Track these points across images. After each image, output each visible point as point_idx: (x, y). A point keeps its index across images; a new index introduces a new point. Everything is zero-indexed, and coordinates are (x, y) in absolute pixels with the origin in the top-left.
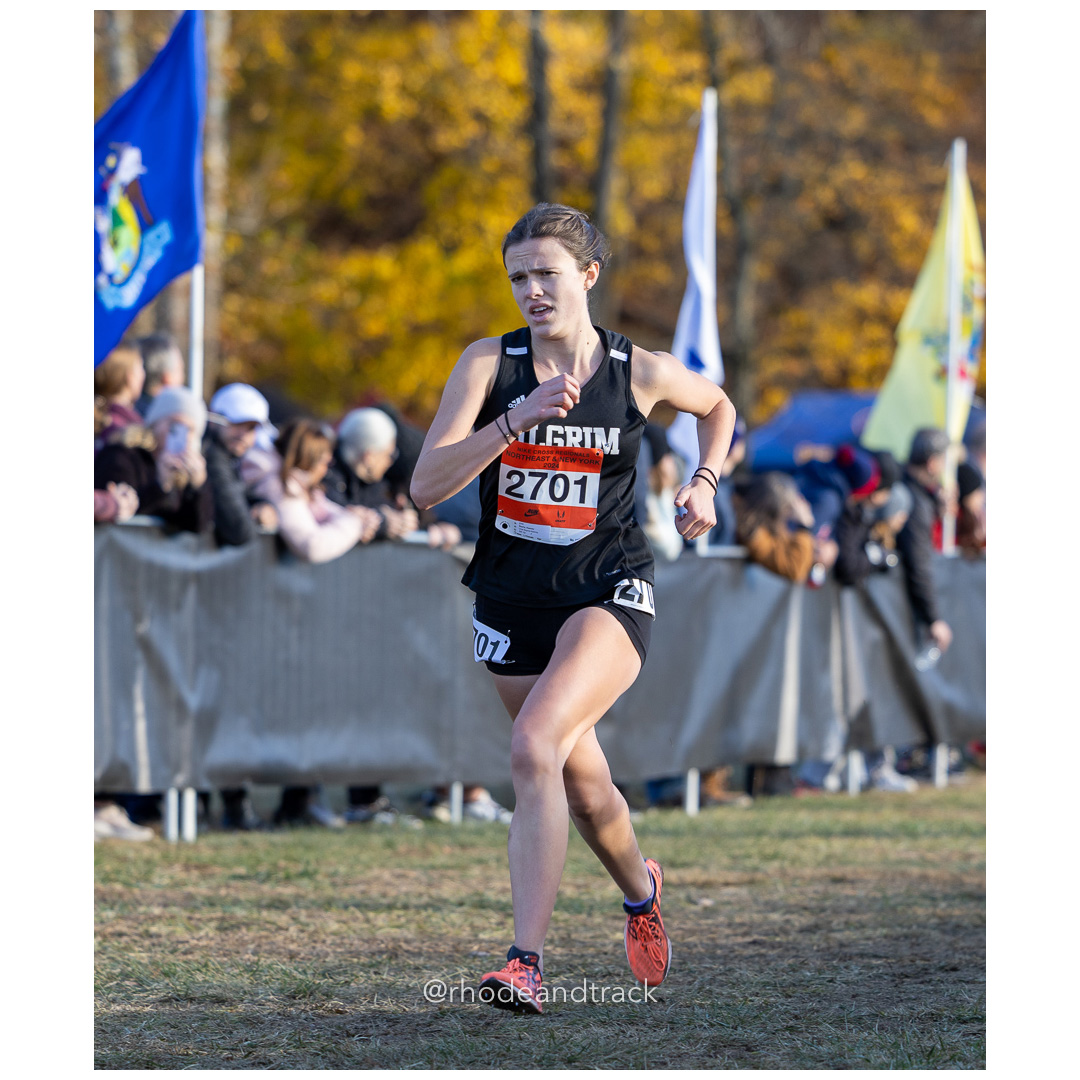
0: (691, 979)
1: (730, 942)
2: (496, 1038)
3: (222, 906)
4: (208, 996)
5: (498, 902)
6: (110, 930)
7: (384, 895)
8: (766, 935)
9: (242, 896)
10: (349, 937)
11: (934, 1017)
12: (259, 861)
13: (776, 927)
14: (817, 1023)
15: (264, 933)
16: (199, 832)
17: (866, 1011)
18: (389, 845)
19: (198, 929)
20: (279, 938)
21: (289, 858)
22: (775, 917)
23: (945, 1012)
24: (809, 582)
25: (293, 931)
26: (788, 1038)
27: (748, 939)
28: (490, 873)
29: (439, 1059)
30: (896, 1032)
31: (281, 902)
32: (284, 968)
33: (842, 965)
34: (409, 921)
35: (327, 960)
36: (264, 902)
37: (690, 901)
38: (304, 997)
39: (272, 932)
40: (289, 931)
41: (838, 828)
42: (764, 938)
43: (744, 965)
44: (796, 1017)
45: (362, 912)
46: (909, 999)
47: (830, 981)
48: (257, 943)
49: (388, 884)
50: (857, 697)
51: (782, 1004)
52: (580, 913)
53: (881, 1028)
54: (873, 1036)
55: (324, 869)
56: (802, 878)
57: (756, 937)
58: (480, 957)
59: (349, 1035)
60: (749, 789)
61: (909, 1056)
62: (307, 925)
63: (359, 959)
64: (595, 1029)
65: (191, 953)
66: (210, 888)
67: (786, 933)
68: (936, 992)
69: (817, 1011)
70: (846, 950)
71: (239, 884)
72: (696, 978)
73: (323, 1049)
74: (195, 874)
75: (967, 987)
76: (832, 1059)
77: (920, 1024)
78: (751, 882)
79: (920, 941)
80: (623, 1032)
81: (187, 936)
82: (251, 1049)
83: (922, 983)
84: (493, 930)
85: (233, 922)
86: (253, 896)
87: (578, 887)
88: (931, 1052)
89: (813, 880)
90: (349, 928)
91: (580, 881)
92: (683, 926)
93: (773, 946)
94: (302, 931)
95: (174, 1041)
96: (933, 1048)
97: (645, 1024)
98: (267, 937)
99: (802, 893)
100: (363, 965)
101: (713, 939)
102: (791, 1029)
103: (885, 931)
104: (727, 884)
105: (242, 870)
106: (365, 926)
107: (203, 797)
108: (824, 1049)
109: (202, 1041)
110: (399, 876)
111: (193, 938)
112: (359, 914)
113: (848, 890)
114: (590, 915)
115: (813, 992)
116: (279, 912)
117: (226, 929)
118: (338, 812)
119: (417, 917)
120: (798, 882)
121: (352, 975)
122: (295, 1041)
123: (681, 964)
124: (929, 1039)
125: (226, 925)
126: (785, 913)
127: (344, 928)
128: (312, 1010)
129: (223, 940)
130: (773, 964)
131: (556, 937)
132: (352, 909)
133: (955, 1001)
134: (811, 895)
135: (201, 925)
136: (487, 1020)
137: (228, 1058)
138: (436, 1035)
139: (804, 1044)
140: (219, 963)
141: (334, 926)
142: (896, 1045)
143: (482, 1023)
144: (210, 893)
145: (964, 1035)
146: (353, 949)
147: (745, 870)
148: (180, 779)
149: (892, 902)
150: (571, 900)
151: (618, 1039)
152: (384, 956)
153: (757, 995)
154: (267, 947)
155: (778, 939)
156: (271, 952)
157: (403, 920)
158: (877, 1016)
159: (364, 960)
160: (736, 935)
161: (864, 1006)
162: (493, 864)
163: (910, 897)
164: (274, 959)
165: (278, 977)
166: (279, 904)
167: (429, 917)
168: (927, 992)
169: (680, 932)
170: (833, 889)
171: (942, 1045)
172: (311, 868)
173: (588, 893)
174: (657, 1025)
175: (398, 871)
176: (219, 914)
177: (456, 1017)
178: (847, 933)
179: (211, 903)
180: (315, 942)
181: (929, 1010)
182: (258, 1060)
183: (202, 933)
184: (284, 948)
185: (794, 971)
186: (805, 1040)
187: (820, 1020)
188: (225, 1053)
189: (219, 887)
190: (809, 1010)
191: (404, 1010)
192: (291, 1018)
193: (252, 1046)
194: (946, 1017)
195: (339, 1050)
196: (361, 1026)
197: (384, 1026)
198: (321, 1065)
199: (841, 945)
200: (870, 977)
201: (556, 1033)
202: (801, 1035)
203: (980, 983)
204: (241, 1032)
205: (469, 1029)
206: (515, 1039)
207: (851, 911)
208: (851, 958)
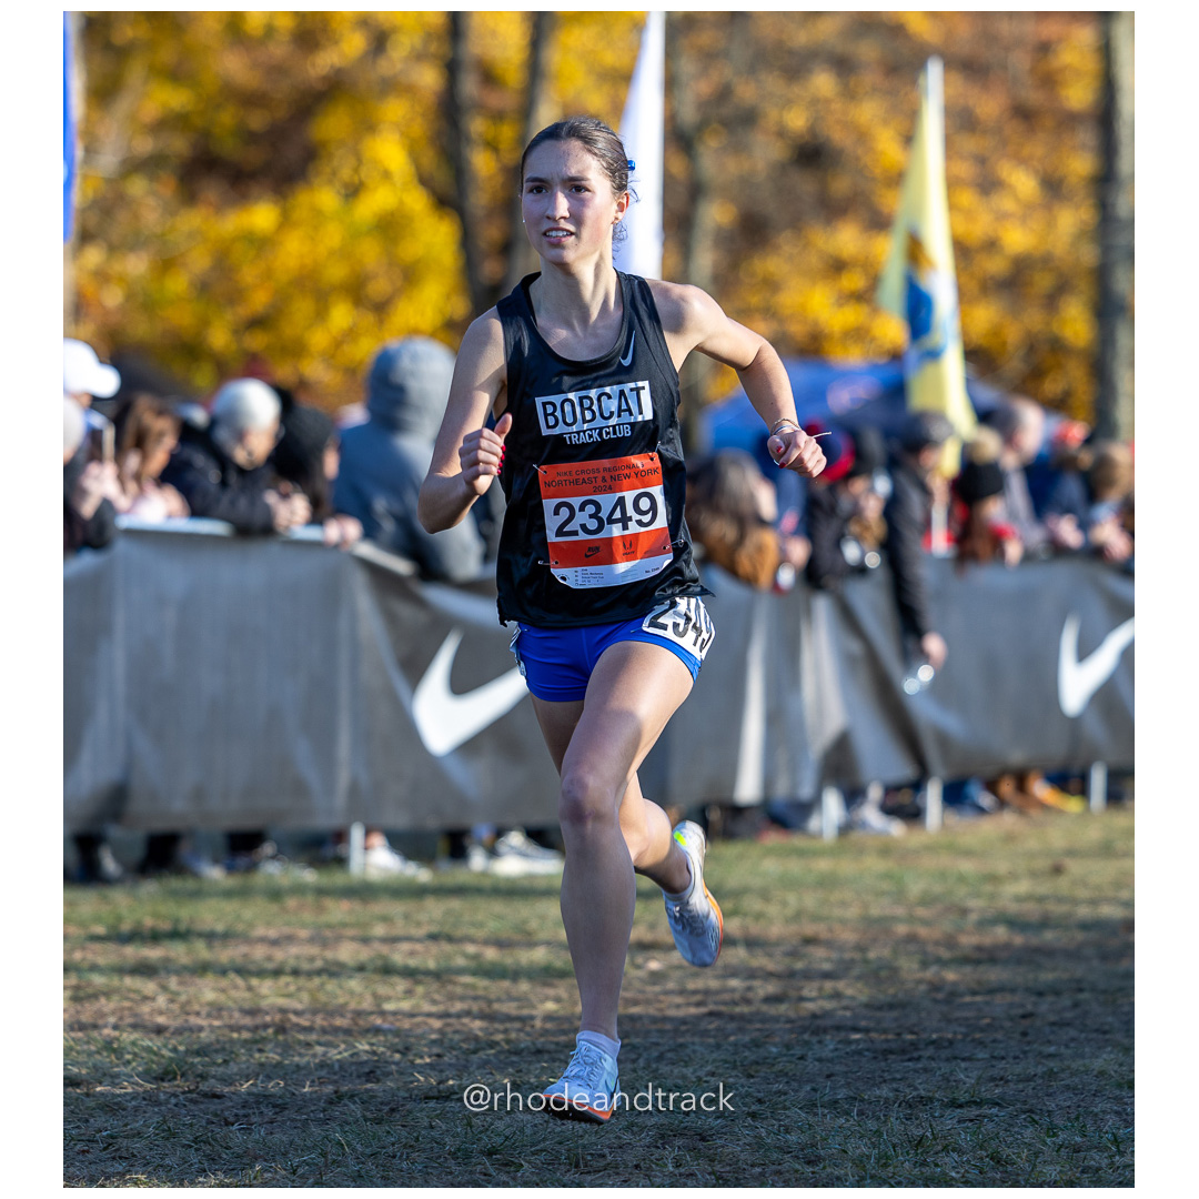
0: (634, 1056)
1: (681, 1013)
2: (403, 1126)
3: (77, 972)
5: (406, 967)
7: (270, 959)
8: (725, 1004)
9: (101, 961)
10: (227, 1008)
11: (924, 1101)
12: (120, 918)
13: (736, 996)
14: (785, 1108)
15: (126, 1004)
17: (842, 1093)
20: (145, 1009)
21: (156, 916)
22: (734, 983)
23: (937, 1095)
24: (775, 586)
25: (161, 1001)
26: (750, 1125)
27: (703, 1010)
28: (396, 932)
30: (878, 1118)
31: (147, 966)
32: (150, 1044)
33: (814, 1039)
34: (299, 990)
35: (202, 1035)
36: (127, 967)
37: (634, 964)
38: (174, 1078)
39: (136, 1003)
40: (157, 1001)
41: (810, 878)
42: (723, 1008)
43: (697, 1040)
44: (760, 1101)
45: (243, 978)
46: (894, 1079)
47: (800, 1059)
48: (118, 1015)
49: (275, 945)
51: (743, 1086)
52: (503, 979)
53: (860, 1113)
54: (851, 1123)
55: (198, 928)
56: (768, 939)
57: (712, 1007)
58: (384, 1031)
59: (228, 1124)
61: (894, 1146)
62: (178, 994)
63: (240, 1034)
64: (520, 1116)
67: (748, 1001)
68: (925, 1070)
69: (785, 1094)
70: (819, 1022)
71: (97, 946)
73: (196, 1140)
75: (963, 1065)
76: (802, 1150)
77: (907, 1108)
79: (908, 1010)
82: (111, 1141)
83: (909, 1060)
84: (400, 999)
85: (90, 991)
86: (113, 960)
87: (501, 948)
88: (920, 1141)
89: (781, 940)
90: (229, 998)
93: (732, 1018)
94: (173, 1001)
96: (922, 1137)
98: (130, 1009)
99: (767, 955)
100: (245, 1041)
101: (661, 1010)
102: (753, 1115)
105: (100, 930)
106: (247, 995)
108: (793, 1138)
110: (288, 936)
112: (239, 981)
113: (822, 953)
114: (514, 982)
115: (780, 1071)
116: (144, 979)
117: (81, 999)
118: (216, 861)
119: (309, 985)
121: (232, 1053)
122: (164, 1131)
124: (917, 1127)
125: (81, 994)
126: (746, 979)
127: (223, 997)
128: (183, 1093)
129: (78, 1012)
130: (732, 1038)
131: (475, 1008)
132: (232, 975)
133: (949, 1081)
134: (778, 957)
136: (393, 1105)
137: (84, 1151)
138: (332, 1123)
139: (768, 1133)
141: (209, 995)
142: (878, 1133)
143: (386, 1108)
145: (959, 1122)
146: (232, 1022)
149: (874, 966)
150: (493, 964)
152: (270, 1031)
154: (130, 1021)
155: (738, 1010)
156: (135, 1027)
157: (292, 988)
158: (856, 1099)
159: (245, 1035)
160: (688, 1005)
161: (841, 1087)
162: (400, 922)
164: (139, 1034)
165: (144, 1055)
166: (145, 970)
167: (323, 984)
168: (916, 1071)
170: (803, 951)
171: (933, 1134)
172: (183, 928)
173: (512, 955)
175: (287, 930)
176: (73, 981)
177: (355, 1102)
178: (820, 1002)
180: (187, 1013)
181: (918, 1092)
182: (118, 1154)
184: (151, 1022)
185: (757, 1046)
186: (770, 1128)
187: (788, 1104)
188: (80, 1146)
189: (73, 950)
190: (775, 1093)
191: (294, 1094)
192: (158, 1103)
193: (112, 1137)
194: (938, 1100)
195: (215, 1140)
196: (241, 1112)
197: (269, 1113)
198: (194, 1158)
199: (814, 1016)
200: (847, 1053)
201: (474, 1120)
202: (765, 1122)
203: (978, 1060)
204: (100, 1121)
205: (371, 1116)
206: (425, 1128)
207: (827, 976)
208: (825, 1032)
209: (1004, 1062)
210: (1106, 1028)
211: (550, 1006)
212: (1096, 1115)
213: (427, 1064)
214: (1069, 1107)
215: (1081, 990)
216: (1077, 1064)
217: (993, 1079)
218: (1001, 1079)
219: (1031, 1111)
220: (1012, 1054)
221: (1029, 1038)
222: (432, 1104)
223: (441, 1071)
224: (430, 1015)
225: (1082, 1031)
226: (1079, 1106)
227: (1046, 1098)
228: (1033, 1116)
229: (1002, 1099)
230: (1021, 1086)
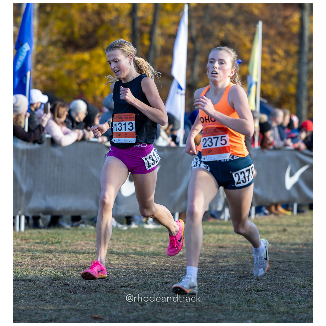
0: (175, 277)
2: (116, 294)
3: (32, 252)
4: (28, 279)
5: (117, 252)
7: (82, 249)
9: (38, 249)
10: (71, 262)
11: (250, 290)
12: (44, 238)
13: (202, 261)
14: (214, 291)
15: (45, 260)
16: (25, 229)
17: (229, 287)
18: (84, 234)
19: (25, 259)
20: (50, 262)
21: (52, 237)
23: (253, 288)
25: (54, 260)
26: (205, 295)
28: (114, 243)
29: (98, 300)
30: (238, 294)
31: (50, 251)
32: (51, 271)
33: (222, 273)
34: (89, 257)
35: (64, 269)
36: (45, 251)
38: (57, 280)
39: (47, 260)
40: (53, 260)
41: (222, 231)
44: (207, 289)
45: (75, 254)
46: (242, 284)
47: (218, 278)
48: (43, 263)
49: (83, 246)
51: (203, 285)
52: (142, 256)
53: (234, 293)
54: (231, 295)
55: (63, 241)
56: (210, 246)
58: (111, 269)
59: (71, 292)
61: (242, 302)
62: (58, 258)
63: (74, 269)
64: (146, 292)
65: (22, 266)
66: (28, 246)
67: (205, 263)
68: (250, 282)
69: (214, 287)
71: (38, 245)
72: (177, 276)
73: (62, 296)
74: (24, 241)
75: (260, 281)
76: (218, 302)
77: (245, 292)
79: (246, 266)
80: (155, 293)
81: (21, 261)
83: (246, 279)
84: (115, 261)
85: (35, 257)
86: (42, 249)
87: (141, 248)
88: (249, 300)
89: (213, 247)
90: (71, 259)
91: (142, 246)
92: (173, 260)
94: (57, 260)
95: (17, 293)
96: (249, 299)
97: (161, 290)
98: (46, 262)
99: (210, 251)
100: (75, 271)
101: (182, 265)
102: (206, 292)
103: (235, 263)
105: (38, 241)
106: (76, 259)
107: (27, 218)
108: (216, 299)
109: (26, 293)
110: (86, 244)
111: (23, 261)
112: (74, 255)
113: (224, 250)
114: (145, 256)
115: (213, 281)
116: (50, 254)
117: (33, 259)
118: (68, 224)
119: (92, 256)
120: (209, 247)
121: (72, 274)
122: (54, 294)
123: (172, 272)
124: (248, 296)
125: (33, 257)
126: (204, 257)
127: (70, 259)
128: (59, 284)
129: (32, 262)
130: (201, 272)
131: (134, 263)
132: (72, 253)
133: (256, 285)
134: (213, 252)
135: (26, 257)
136: (113, 288)
137: (33, 299)
138: (97, 292)
139: (210, 297)
140: (31, 269)
141: (67, 259)
142: (238, 298)
143: (111, 289)
144: (29, 248)
145: (259, 295)
146: (72, 265)
148: (20, 212)
149: (237, 254)
150: (139, 251)
152: (82, 268)
156: (47, 266)
157: (88, 257)
158: (232, 289)
159: (75, 269)
162: (115, 240)
163: (243, 253)
164: (48, 268)
165: (49, 274)
166: (50, 252)
168: (248, 282)
170: (219, 250)
171: (252, 298)
172: (60, 241)
173: (144, 250)
174: (165, 291)
175: (86, 242)
176: (31, 254)
177: (103, 287)
178: (223, 263)
179: (29, 251)
180: (60, 263)
181: (248, 287)
182: (42, 299)
183: (26, 260)
184: (51, 265)
185: (207, 275)
186: (210, 296)
187: (215, 290)
188: (32, 297)
189: (31, 246)
190: (211, 287)
191: (88, 285)
192: (53, 286)
193: (41, 295)
194: (253, 290)
195: (67, 296)
196: (74, 289)
197: (81, 289)
198: (62, 301)
199: (222, 267)
200: (230, 277)
201: (134, 293)
202: (209, 294)
203: (264, 279)
204: (38, 291)
205: (107, 291)
206: (121, 294)
207: (225, 257)
208: (224, 271)
209: (271, 280)
210: (297, 271)
211: (154, 263)
212: (294, 294)
213: (122, 278)
214: (287, 292)
215: (291, 262)
216: (289, 281)
217: (268, 284)
218: (270, 284)
219: (277, 293)
220: (272, 278)
221: (277, 274)
222: (123, 288)
223: (126, 280)
224: (123, 265)
225: (290, 273)
226: (290, 292)
227: (281, 290)
228: (278, 294)
229: (270, 290)
230: (275, 286)
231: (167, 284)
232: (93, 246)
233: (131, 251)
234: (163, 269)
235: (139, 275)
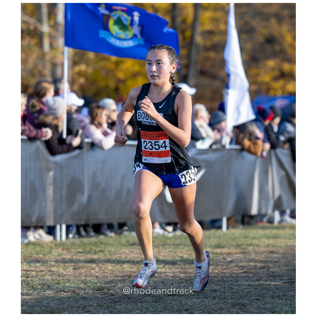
0: (225, 284)
1: (237, 272)
2: (163, 303)
3: (74, 262)
4: (70, 290)
5: (163, 260)
6: (38, 269)
7: (126, 258)
8: (249, 269)
9: (81, 258)
10: (115, 271)
12: (86, 247)
13: (252, 267)
14: (266, 298)
17: (281, 294)
20: (93, 271)
21: (95, 246)
22: (251, 264)
24: (262, 156)
25: (97, 269)
26: (256, 302)
27: (243, 271)
28: (160, 250)
29: (144, 310)
30: (291, 300)
32: (94, 281)
33: (273, 279)
34: (134, 266)
35: (108, 279)
36: (88, 261)
37: (224, 259)
38: (101, 290)
39: (90, 270)
40: (95, 270)
41: (271, 235)
42: (248, 271)
43: (242, 279)
44: (259, 296)
45: (119, 264)
48: (86, 273)
49: (127, 254)
50: (277, 193)
51: (254, 292)
53: (286, 299)
54: (284, 302)
55: (107, 250)
56: (260, 251)
57: (245, 270)
58: (157, 277)
59: (115, 302)
60: (243, 223)
62: (102, 267)
63: (119, 278)
64: (194, 300)
65: (65, 277)
66: (70, 256)
67: (255, 269)
71: (80, 254)
73: (107, 307)
74: (66, 251)
76: (270, 309)
78: (244, 253)
80: (203, 301)
81: (63, 271)
82: (84, 307)
84: (161, 269)
85: (78, 267)
86: (84, 258)
87: (188, 255)
89: (264, 252)
90: (115, 268)
91: (189, 253)
92: (222, 267)
93: (251, 273)
94: (100, 269)
97: (210, 298)
98: (89, 271)
99: (260, 256)
100: (120, 280)
101: (232, 271)
102: (258, 300)
103: (287, 268)
104: (236, 253)
105: (81, 250)
106: (120, 268)
108: (268, 306)
109: (69, 305)
110: (131, 252)
111: (65, 272)
113: (275, 255)
115: (264, 288)
116: (93, 264)
117: (76, 269)
121: (116, 283)
122: (98, 304)
123: (221, 279)
125: (76, 267)
126: (255, 263)
127: (114, 268)
128: (103, 294)
129: (75, 273)
130: (251, 279)
131: (181, 271)
134: (263, 257)
135: (68, 268)
136: (160, 297)
137: (77, 310)
138: (144, 302)
139: (261, 304)
140: (74, 280)
141: (110, 268)
142: (291, 304)
143: (158, 298)
144: (70, 258)
146: (116, 275)
147: (242, 249)
150: (186, 259)
151: (202, 303)
152: (127, 277)
153: (246, 289)
154: (89, 275)
155: (253, 271)
156: (90, 276)
157: (132, 266)
158: (285, 295)
160: (239, 270)
161: (281, 292)
162: (161, 247)
164: (91, 278)
165: (93, 284)
166: (92, 261)
169: (221, 269)
170: (270, 255)
172: (103, 249)
174: (214, 299)
175: (131, 250)
176: (73, 264)
177: (150, 297)
178: (275, 269)
179: (71, 261)
180: (104, 273)
182: (86, 311)
183: (68, 270)
184: (94, 275)
185: (258, 281)
187: (266, 296)
189: (73, 256)
190: (263, 294)
191: (133, 295)
192: (97, 297)
193: (84, 306)
196: (119, 299)
197: (127, 300)
198: (107, 312)
199: (273, 273)
201: (182, 302)
202: (260, 301)
204: (81, 302)
205: (154, 300)
206: (169, 303)
207: (276, 262)
208: (276, 277)
222: (171, 297)
224: (169, 273)
231: (216, 291)
232: (138, 254)
233: (178, 258)
234: (212, 276)
235: (187, 283)
